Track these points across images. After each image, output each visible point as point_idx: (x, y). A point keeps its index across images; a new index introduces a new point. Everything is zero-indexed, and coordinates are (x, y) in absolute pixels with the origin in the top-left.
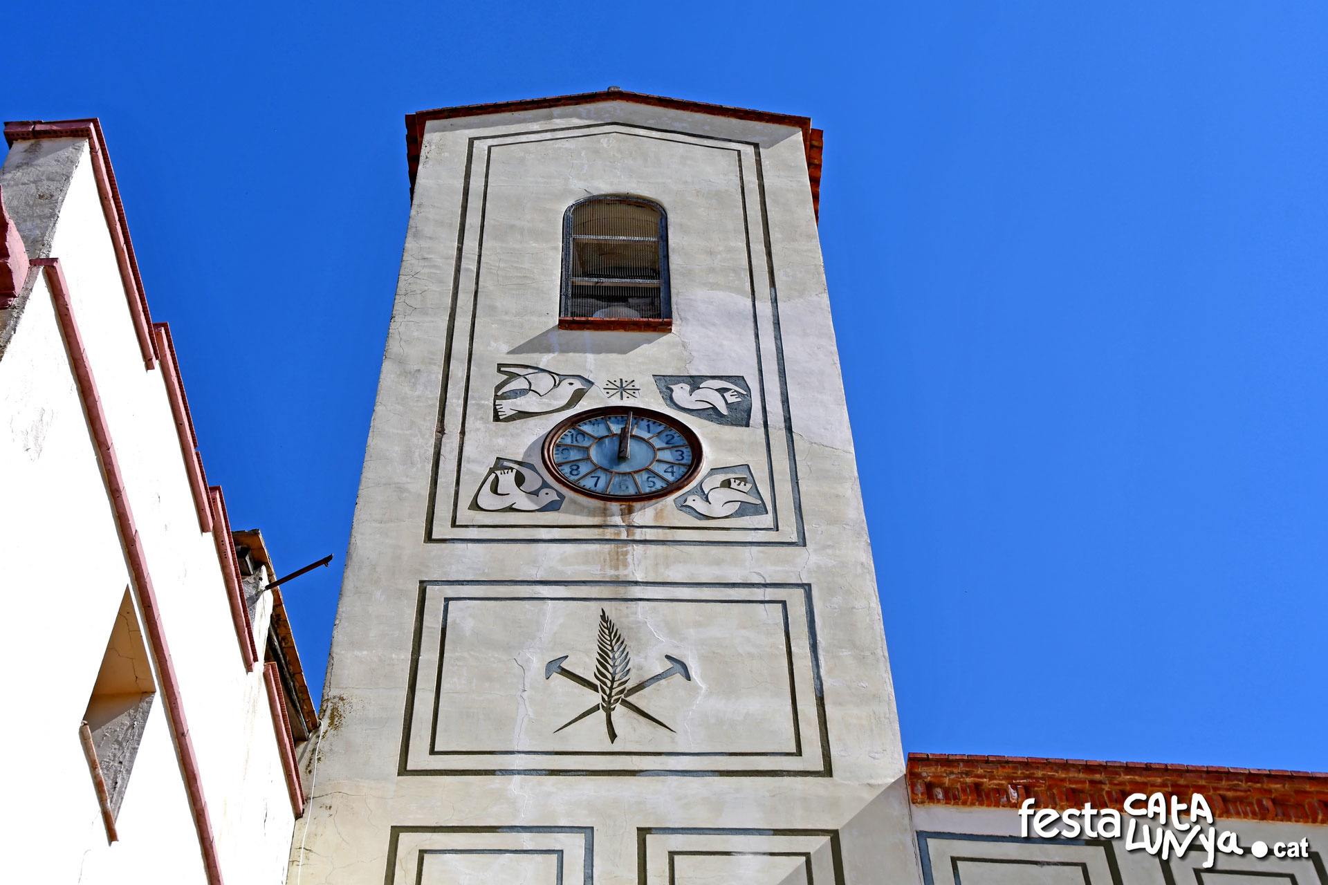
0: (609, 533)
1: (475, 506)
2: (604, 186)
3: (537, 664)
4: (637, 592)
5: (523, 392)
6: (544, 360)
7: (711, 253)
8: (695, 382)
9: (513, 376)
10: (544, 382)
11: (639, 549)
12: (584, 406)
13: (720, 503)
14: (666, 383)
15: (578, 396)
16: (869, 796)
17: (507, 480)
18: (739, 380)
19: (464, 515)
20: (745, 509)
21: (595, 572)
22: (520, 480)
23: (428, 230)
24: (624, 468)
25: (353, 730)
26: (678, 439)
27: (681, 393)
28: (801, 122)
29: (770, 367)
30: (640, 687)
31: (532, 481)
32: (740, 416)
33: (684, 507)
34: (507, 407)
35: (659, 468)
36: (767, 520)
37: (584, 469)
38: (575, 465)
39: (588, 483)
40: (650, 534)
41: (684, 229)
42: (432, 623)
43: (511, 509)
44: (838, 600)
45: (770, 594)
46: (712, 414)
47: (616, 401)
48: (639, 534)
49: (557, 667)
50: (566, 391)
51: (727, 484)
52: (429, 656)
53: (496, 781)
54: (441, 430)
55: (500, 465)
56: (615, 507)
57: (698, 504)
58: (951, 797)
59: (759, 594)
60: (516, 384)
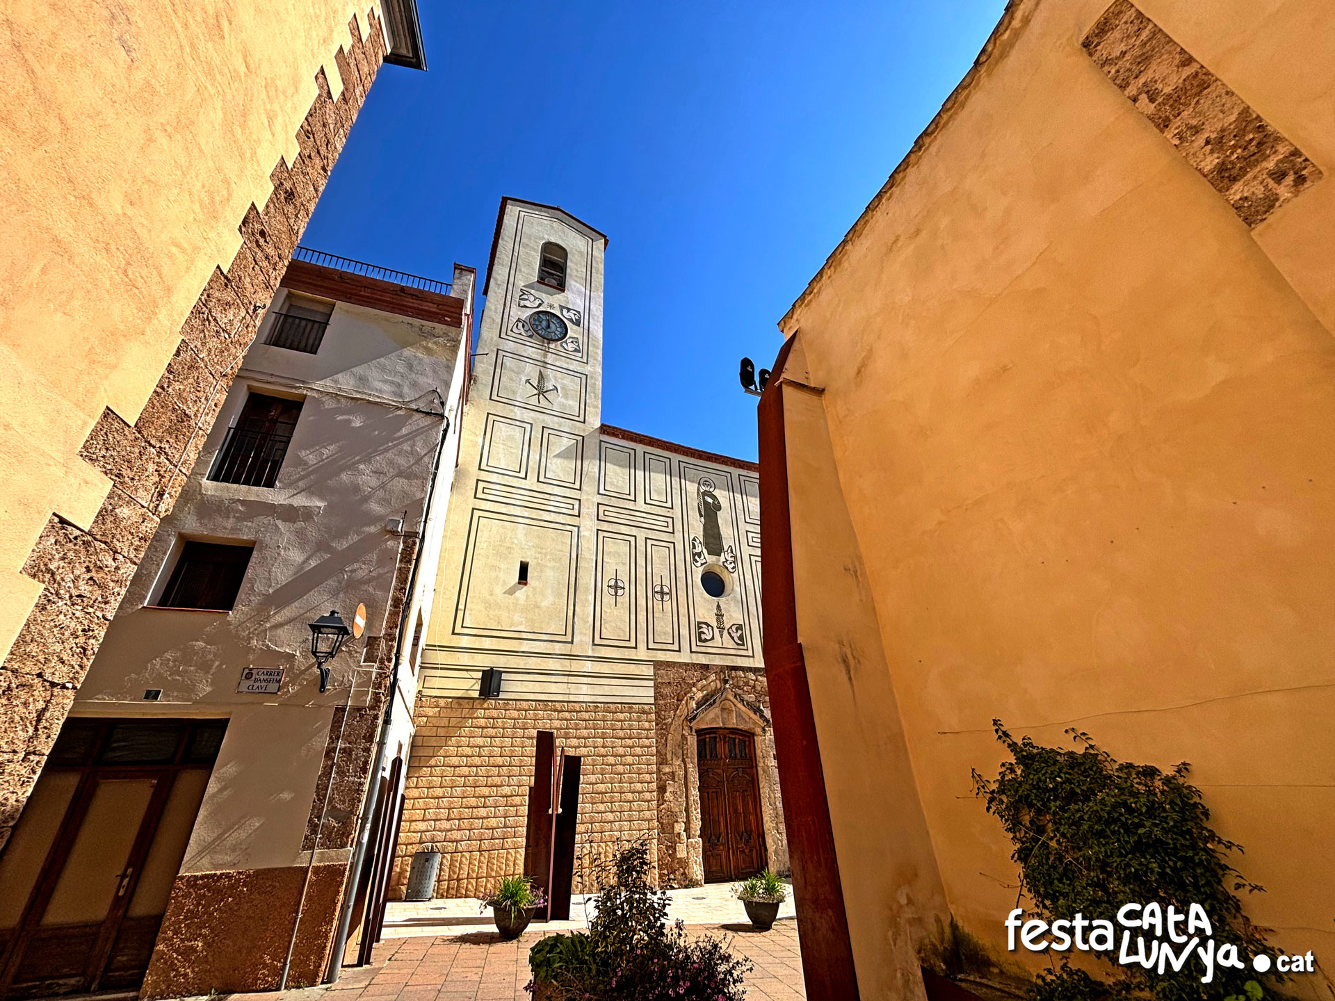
0: (544, 348)
1: (512, 330)
2: (553, 240)
3: (524, 379)
4: (548, 366)
5: (526, 300)
6: (533, 291)
7: (577, 271)
8: (569, 310)
9: (524, 294)
10: (532, 298)
11: (550, 354)
12: (541, 309)
13: (571, 347)
14: (562, 308)
15: (540, 305)
16: (592, 430)
17: (520, 325)
18: (579, 312)
19: (509, 332)
20: (576, 350)
21: (539, 358)
22: (523, 326)
23: (506, 238)
24: (549, 330)
25: (480, 387)
26: (563, 326)
27: (565, 311)
28: (605, 237)
29: (587, 311)
30: (546, 391)
31: (526, 328)
32: (577, 323)
33: (562, 346)
34: (522, 303)
35: (557, 333)
36: (580, 355)
37: (539, 328)
38: (537, 327)
39: (540, 332)
40: (554, 351)
41: (571, 261)
42: (499, 361)
43: (520, 334)
44: (593, 381)
45: (578, 375)
46: (571, 320)
47: (549, 310)
48: (550, 350)
49: (528, 381)
50: (537, 302)
51: (572, 342)
52: (498, 370)
53: (512, 407)
54: (505, 305)
55: (519, 320)
56: (546, 341)
57: (564, 345)
58: (608, 434)
59: (576, 374)
60: (525, 297)
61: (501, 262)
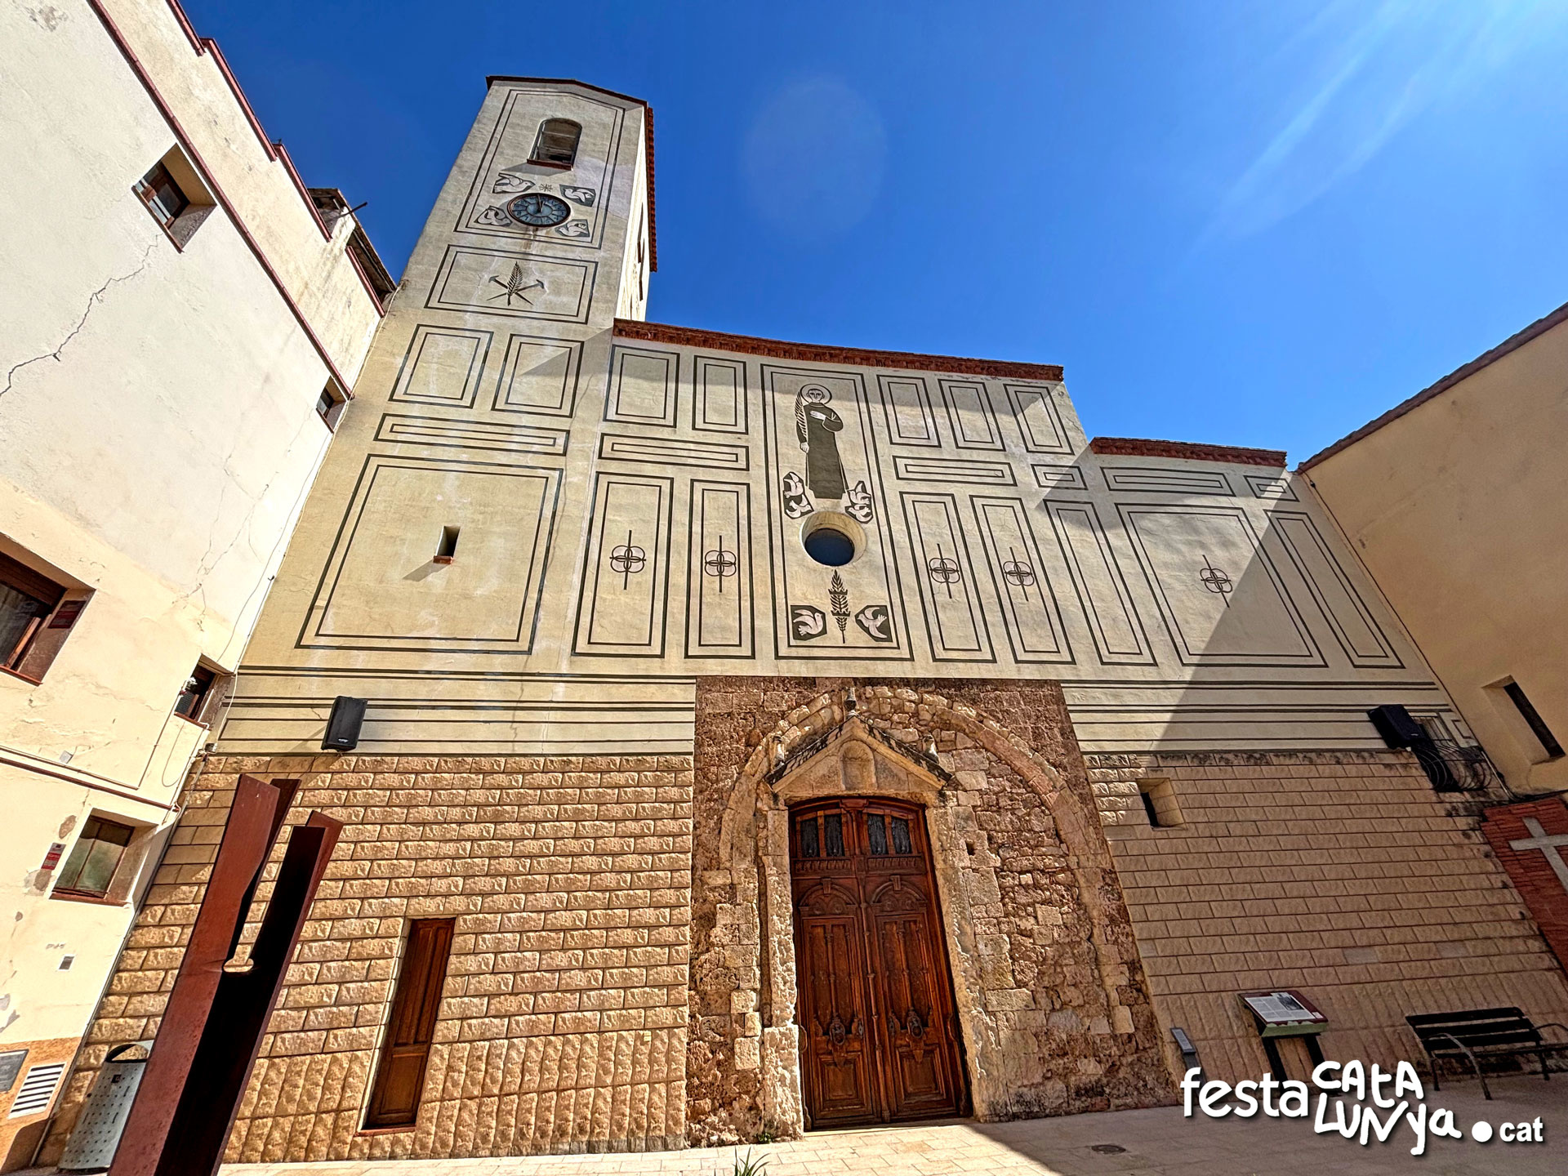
0: (526, 237)
1: (477, 221)
2: (560, 115)
3: (487, 277)
4: (531, 257)
5: (507, 184)
6: (517, 174)
8: (575, 189)
9: (504, 178)
10: (517, 182)
11: (536, 243)
12: (529, 191)
13: (573, 231)
14: (564, 188)
15: (528, 188)
16: (598, 332)
17: (491, 214)
18: (593, 191)
19: (472, 223)
20: (581, 235)
21: (518, 249)
22: (496, 214)
24: (539, 215)
25: (410, 292)
26: (563, 207)
27: (569, 192)
29: (606, 188)
30: (524, 289)
31: (501, 215)
32: (589, 203)
33: (558, 231)
34: (499, 189)
35: (552, 217)
36: (589, 239)
37: (523, 213)
38: (520, 212)
39: (523, 219)
40: (542, 239)
41: (587, 135)
42: (449, 259)
43: (490, 224)
44: (606, 269)
45: (582, 264)
46: (579, 201)
47: (542, 192)
48: (537, 238)
49: (494, 279)
50: (524, 186)
51: (577, 225)
52: (445, 270)
53: (461, 314)
54: (470, 194)
55: (490, 208)
56: (531, 228)
57: (564, 231)
58: (628, 335)
59: (578, 263)
60: (507, 181)
61: (472, 146)
